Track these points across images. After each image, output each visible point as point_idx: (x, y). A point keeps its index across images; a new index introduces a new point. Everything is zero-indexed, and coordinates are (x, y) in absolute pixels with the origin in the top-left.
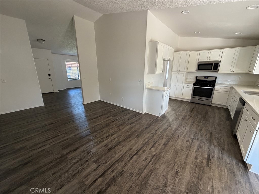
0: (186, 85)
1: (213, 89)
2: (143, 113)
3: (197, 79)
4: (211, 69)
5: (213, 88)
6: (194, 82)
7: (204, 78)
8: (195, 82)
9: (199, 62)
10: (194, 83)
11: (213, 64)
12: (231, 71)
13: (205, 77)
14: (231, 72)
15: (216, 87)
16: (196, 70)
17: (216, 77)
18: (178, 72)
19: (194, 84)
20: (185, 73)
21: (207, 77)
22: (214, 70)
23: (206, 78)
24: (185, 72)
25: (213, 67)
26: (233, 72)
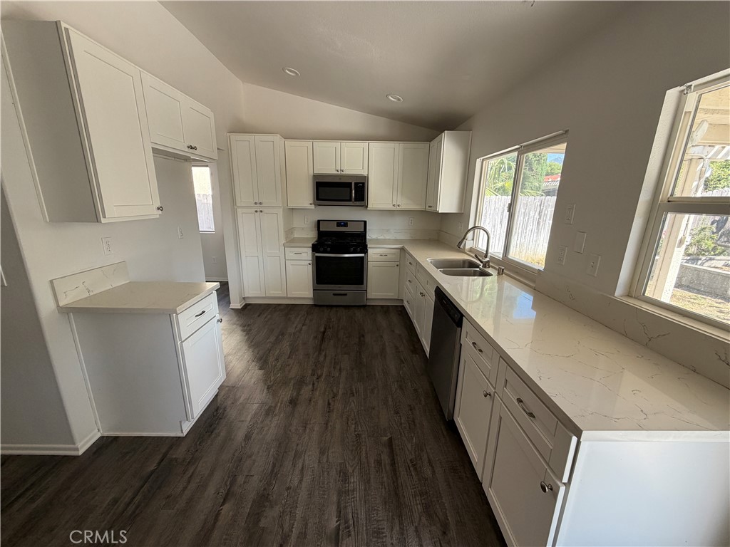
0: (290, 253)
1: (363, 257)
2: (81, 453)
3: (321, 230)
4: (350, 200)
5: (363, 255)
6: (313, 241)
7: (337, 226)
8: (316, 239)
9: (315, 176)
10: (313, 245)
11: (351, 183)
12: (394, 205)
13: (339, 224)
14: (394, 208)
15: (370, 251)
16: (311, 202)
17: (365, 222)
18: (258, 210)
19: (315, 248)
20: (280, 211)
21: (345, 224)
22: (358, 203)
23: (342, 226)
24: (281, 209)
25: (353, 192)
26: (398, 208)
